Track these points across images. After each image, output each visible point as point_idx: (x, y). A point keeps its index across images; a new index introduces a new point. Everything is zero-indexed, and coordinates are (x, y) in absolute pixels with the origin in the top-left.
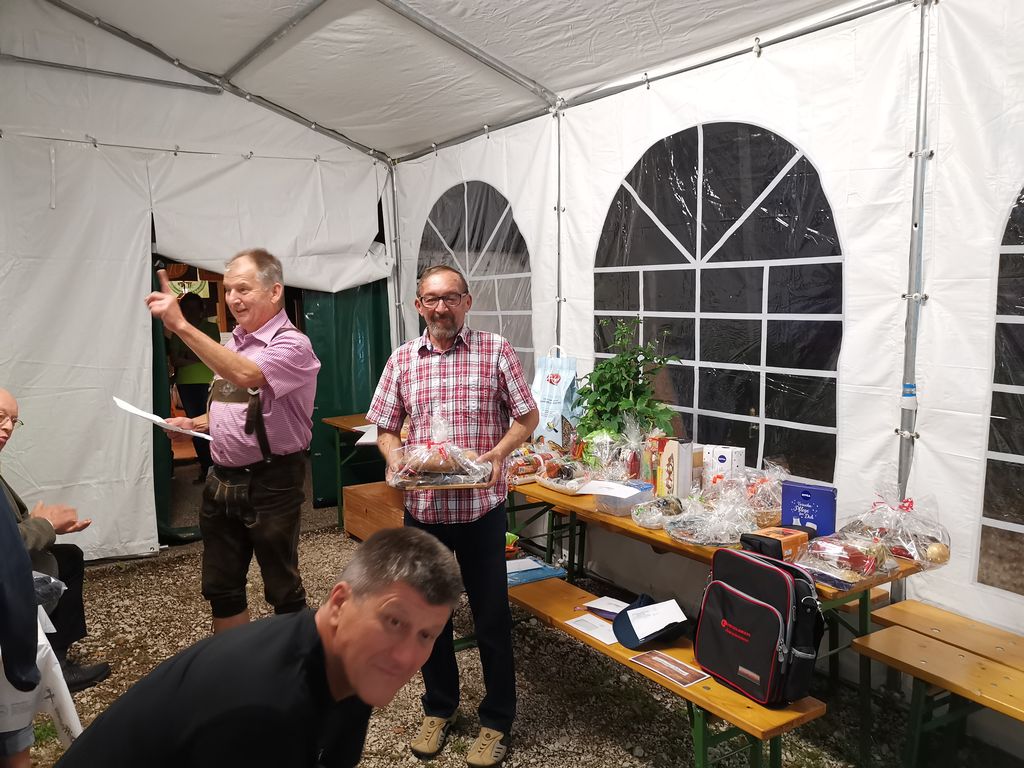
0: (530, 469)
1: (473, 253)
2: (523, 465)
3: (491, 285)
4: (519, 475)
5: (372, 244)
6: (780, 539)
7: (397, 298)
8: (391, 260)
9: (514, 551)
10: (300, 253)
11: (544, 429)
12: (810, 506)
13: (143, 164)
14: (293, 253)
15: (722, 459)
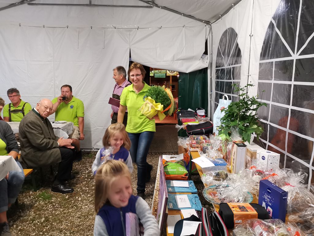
1: (227, 58)
5: (203, 55)
6: (234, 213)
7: (211, 76)
8: (208, 61)
9: (185, 178)
10: (175, 59)
11: (215, 130)
12: (270, 198)
13: (128, 33)
14: (173, 60)
15: (263, 158)
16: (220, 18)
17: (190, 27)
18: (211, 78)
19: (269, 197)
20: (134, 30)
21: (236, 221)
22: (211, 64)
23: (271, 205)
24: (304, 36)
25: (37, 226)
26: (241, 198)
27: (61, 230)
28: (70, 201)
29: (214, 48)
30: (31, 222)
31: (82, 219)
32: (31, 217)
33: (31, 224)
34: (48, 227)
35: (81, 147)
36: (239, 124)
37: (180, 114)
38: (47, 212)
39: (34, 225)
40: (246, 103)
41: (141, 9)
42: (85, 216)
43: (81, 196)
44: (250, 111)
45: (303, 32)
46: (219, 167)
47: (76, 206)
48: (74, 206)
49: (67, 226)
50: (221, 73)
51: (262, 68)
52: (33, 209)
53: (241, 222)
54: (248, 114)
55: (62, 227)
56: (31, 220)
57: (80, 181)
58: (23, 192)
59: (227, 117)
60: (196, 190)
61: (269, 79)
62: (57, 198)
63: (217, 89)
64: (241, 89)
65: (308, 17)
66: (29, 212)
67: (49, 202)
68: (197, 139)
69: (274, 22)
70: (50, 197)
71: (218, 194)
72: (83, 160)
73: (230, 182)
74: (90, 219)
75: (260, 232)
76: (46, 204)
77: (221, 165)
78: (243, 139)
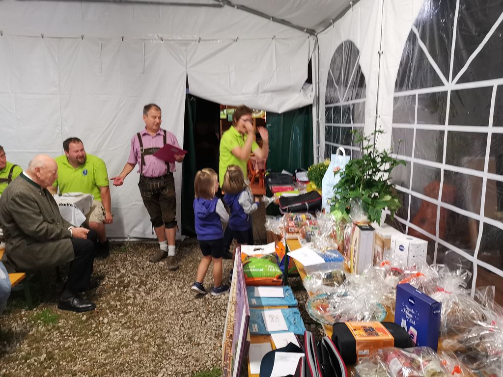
1: (344, 89)
5: (304, 85)
6: (357, 338)
7: (318, 117)
8: (313, 94)
9: (279, 282)
10: (260, 91)
11: (325, 204)
12: (414, 312)
13: (184, 48)
14: (257, 91)
15: (402, 248)
16: (330, 24)
17: (283, 39)
18: (318, 122)
19: (412, 311)
20: (193, 43)
21: (359, 352)
22: (317, 99)
23: (414, 324)
24: (464, 53)
25: (33, 367)
26: (367, 314)
27: (74, 373)
28: (89, 325)
29: (322, 73)
30: (23, 361)
31: (109, 354)
32: (23, 353)
33: (23, 364)
34: (52, 370)
35: (107, 235)
36: (363, 195)
37: (270, 180)
38: (51, 343)
39: (29, 366)
40: (374, 161)
41: (204, 9)
42: (114, 349)
43: (107, 315)
44: (380, 174)
45: (462, 46)
46: (332, 263)
47: (99, 332)
48: (97, 332)
49: (84, 366)
50: (333, 113)
51: (397, 105)
52: (26, 339)
53: (368, 353)
54: (377, 178)
55: (76, 368)
56: (23, 357)
57: (106, 291)
58: (9, 312)
59: (344, 184)
60: (295, 302)
61: (409, 122)
62: (66, 320)
63: (327, 138)
64: (365, 139)
65: (469, 23)
66: (20, 345)
67: (54, 327)
68: (296, 219)
69: (416, 31)
70: (56, 319)
71: (330, 308)
72: (111, 256)
73: (350, 289)
74: (122, 353)
75: (398, 368)
76: (49, 330)
77: (335, 260)
78: (369, 218)
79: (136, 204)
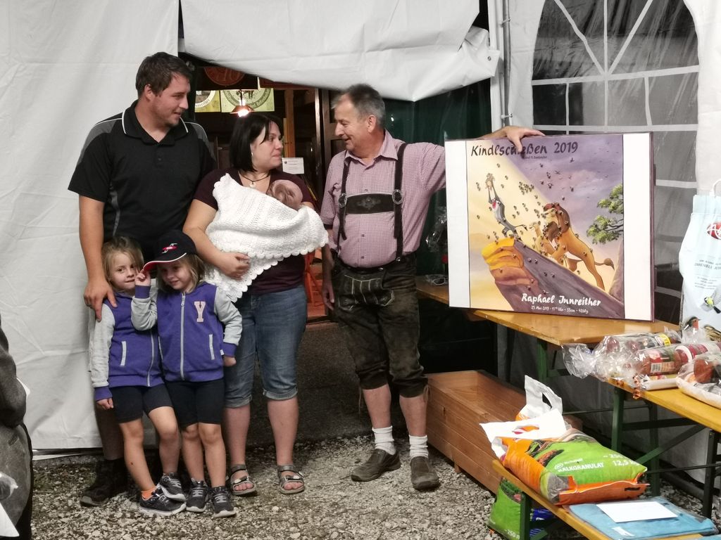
0: (668, 366)
1: (614, 40)
2: (658, 360)
3: (639, 86)
4: (650, 375)
5: (470, 31)
7: (504, 109)
8: (495, 54)
9: (642, 489)
11: (698, 307)
18: (504, 121)
79: (45, 357)
